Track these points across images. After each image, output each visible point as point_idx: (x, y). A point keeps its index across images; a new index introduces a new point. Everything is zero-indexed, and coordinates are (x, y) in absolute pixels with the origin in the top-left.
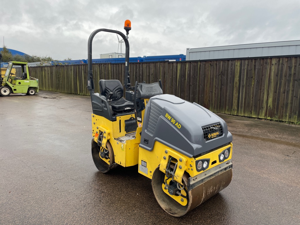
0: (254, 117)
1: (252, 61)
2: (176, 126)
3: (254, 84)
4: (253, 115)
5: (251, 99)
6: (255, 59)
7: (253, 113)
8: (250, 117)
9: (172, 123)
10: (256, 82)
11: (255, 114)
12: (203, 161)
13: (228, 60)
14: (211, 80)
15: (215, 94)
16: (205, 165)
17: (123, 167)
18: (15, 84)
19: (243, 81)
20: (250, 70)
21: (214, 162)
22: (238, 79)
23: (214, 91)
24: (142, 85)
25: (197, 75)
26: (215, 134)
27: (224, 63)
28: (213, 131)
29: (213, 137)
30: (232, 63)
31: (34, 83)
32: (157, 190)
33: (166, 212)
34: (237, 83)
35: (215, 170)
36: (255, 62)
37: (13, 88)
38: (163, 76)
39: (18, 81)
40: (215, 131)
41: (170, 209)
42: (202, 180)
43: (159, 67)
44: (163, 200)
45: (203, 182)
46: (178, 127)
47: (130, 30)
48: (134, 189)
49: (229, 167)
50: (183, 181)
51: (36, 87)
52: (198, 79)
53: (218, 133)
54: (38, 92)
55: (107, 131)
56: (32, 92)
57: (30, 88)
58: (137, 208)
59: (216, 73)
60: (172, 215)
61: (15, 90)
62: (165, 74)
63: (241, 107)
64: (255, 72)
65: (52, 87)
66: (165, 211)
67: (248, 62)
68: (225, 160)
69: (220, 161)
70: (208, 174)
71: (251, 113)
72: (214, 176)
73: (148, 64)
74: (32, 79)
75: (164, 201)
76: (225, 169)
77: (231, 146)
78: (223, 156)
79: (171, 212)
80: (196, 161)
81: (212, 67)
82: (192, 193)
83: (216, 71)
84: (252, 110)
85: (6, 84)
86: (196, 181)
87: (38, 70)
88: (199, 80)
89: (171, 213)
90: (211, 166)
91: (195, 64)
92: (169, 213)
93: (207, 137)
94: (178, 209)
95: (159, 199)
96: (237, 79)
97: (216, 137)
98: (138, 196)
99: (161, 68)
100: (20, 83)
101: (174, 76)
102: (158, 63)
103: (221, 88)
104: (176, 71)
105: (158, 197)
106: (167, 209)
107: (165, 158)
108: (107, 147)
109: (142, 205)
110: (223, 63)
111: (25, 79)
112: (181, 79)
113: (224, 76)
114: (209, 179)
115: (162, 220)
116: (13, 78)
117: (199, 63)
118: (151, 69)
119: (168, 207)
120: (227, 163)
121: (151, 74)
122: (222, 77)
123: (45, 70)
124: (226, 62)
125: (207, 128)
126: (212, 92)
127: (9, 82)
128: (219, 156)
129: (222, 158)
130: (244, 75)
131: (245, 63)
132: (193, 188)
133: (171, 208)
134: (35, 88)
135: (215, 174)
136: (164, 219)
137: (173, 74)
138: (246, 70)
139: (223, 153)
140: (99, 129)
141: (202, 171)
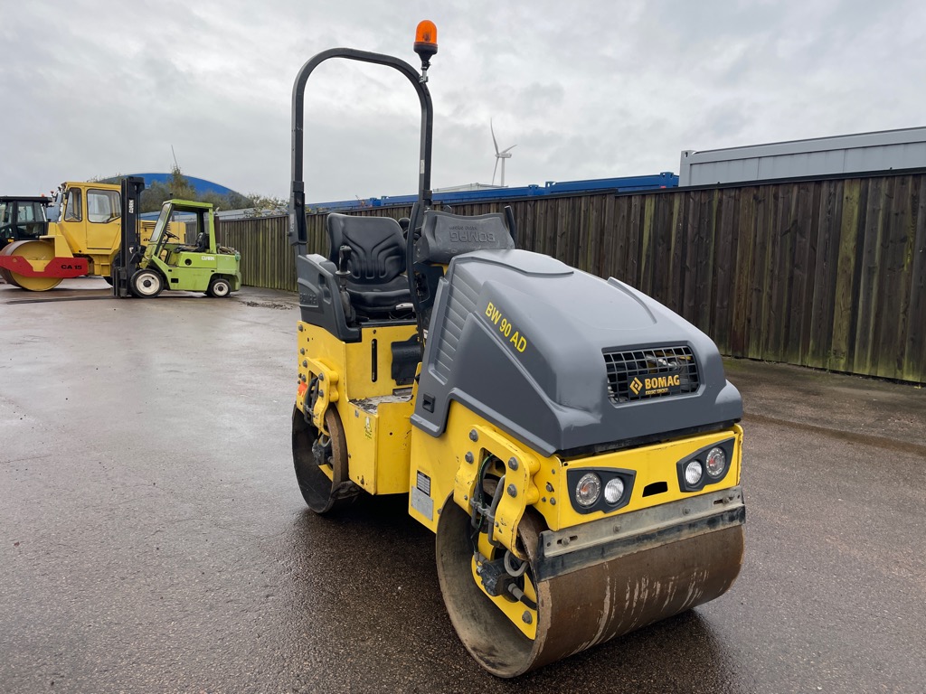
0: (910, 378)
1: (903, 184)
2: (511, 346)
3: (912, 262)
4: (908, 374)
5: (901, 316)
6: (914, 175)
7: (908, 366)
8: (894, 381)
9: (501, 334)
10: (917, 258)
11: (915, 370)
12: (604, 476)
13: (818, 181)
14: (758, 247)
15: (771, 297)
16: (612, 491)
17: (369, 494)
18: (175, 265)
19: (871, 252)
20: (897, 214)
21: (660, 487)
22: (852, 244)
23: (766, 288)
24: (436, 217)
25: (709, 235)
26: (661, 383)
27: (802, 191)
28: (656, 371)
29: (653, 392)
30: (832, 190)
31: (228, 264)
32: (454, 576)
33: (473, 659)
34: (849, 260)
35: (663, 520)
36: (916, 187)
37: (169, 276)
38: (598, 240)
39: (185, 255)
40: (661, 370)
41: (492, 649)
42: (602, 549)
43: (587, 211)
44: (472, 615)
45: (603, 558)
46: (518, 348)
47: (435, 52)
48: (393, 572)
49: (727, 518)
50: (520, 544)
51: (234, 274)
52: (712, 248)
53: (673, 381)
54: (237, 288)
55: (329, 374)
56: (221, 289)
57: (216, 277)
58: (378, 632)
59: (775, 226)
60: (490, 669)
61: (175, 281)
62: (602, 234)
63: (864, 345)
64: (915, 221)
65: (281, 277)
66: (469, 654)
67: (891, 187)
68: (708, 489)
69: (684, 486)
70: (628, 529)
71: (900, 366)
72: (657, 541)
73: (550, 203)
74: (223, 251)
75: (474, 617)
76: (712, 521)
77: (736, 436)
78: (699, 469)
79: (492, 659)
80: (568, 471)
81: (761, 206)
82: (552, 589)
83: (775, 220)
84: (902, 354)
85: (152, 262)
86: (573, 547)
87: (249, 228)
88: (715, 252)
89: (487, 662)
90: (638, 500)
91: (704, 198)
92: (482, 663)
93: (626, 386)
94: (521, 653)
95: (459, 609)
96: (848, 246)
97: (664, 395)
98: (398, 594)
99: (593, 215)
100: (188, 262)
101: (631, 241)
102: (583, 199)
103: (791, 279)
104: (638, 222)
105: (455, 602)
106: (478, 648)
107: (470, 460)
108: (326, 428)
109: (401, 625)
110: (799, 192)
111: (204, 251)
112: (655, 247)
113: (802, 235)
114: (633, 549)
115: (447, 684)
116: (172, 248)
117: (717, 195)
118: (559, 217)
119: (483, 642)
120: (721, 501)
121: (559, 233)
122: (794, 240)
123: (265, 229)
124: (812, 187)
125: (628, 356)
126: (759, 291)
127: (160, 258)
128: (681, 468)
129: (692, 475)
130: (874, 231)
131: (877, 190)
132: (560, 574)
133: (496, 646)
134: (229, 278)
135: (661, 532)
136: (456, 678)
137: (628, 231)
138: (881, 212)
139: (700, 457)
140: (309, 368)
141: (599, 515)
